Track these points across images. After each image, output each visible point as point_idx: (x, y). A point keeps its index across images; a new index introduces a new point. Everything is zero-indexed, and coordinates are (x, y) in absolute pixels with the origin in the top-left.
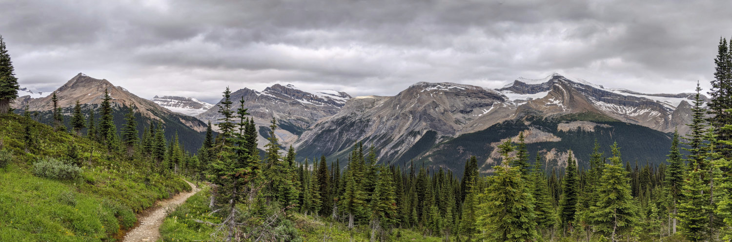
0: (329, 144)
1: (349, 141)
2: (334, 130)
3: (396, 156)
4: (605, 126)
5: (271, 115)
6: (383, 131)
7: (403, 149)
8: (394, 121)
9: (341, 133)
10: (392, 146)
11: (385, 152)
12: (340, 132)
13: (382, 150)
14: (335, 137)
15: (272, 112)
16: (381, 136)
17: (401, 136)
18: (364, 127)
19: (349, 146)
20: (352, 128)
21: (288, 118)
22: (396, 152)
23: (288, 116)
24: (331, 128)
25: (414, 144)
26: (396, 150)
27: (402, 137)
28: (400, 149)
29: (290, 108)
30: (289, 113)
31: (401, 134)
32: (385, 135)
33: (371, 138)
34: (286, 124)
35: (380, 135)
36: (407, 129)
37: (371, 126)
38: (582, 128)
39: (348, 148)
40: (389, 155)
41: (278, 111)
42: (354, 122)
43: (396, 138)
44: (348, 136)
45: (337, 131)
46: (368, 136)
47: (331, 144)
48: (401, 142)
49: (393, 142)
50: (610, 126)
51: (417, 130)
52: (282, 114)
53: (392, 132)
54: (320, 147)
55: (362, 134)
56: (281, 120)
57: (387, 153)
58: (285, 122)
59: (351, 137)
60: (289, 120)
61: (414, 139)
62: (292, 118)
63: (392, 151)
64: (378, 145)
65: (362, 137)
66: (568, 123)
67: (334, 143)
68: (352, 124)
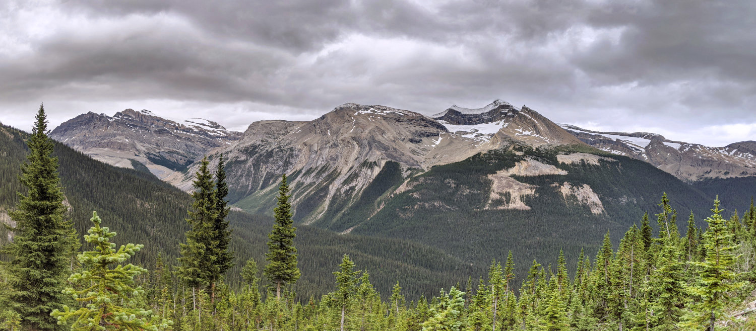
0: (244, 179)
1: (270, 177)
2: (245, 162)
3: (354, 194)
4: (610, 159)
5: (134, 147)
6: (319, 163)
7: (360, 184)
8: (333, 150)
9: (256, 165)
10: (342, 181)
11: (335, 188)
12: (253, 165)
13: (331, 186)
14: (249, 171)
15: (134, 143)
16: (319, 169)
17: (351, 168)
18: (289, 157)
19: (274, 182)
20: (271, 159)
21: (158, 151)
22: (352, 189)
23: (157, 148)
24: (238, 159)
25: (374, 177)
26: (351, 185)
27: (352, 171)
28: (356, 185)
29: (157, 138)
30: (157, 145)
31: (350, 166)
32: (324, 169)
33: (304, 171)
34: (157, 158)
35: (316, 168)
36: (356, 159)
37: (297, 156)
38: (585, 161)
39: (274, 185)
40: (342, 192)
41: (141, 142)
42: (272, 151)
43: (345, 171)
44: (268, 169)
45: (249, 163)
46: (298, 169)
47: (247, 180)
48: (354, 176)
49: (341, 177)
50: (615, 160)
51: (372, 160)
52: (147, 145)
53: (334, 164)
54: (232, 184)
55: (287, 166)
56: (149, 153)
57: (338, 190)
58: (154, 155)
59: (272, 171)
60: (159, 152)
61: (372, 172)
62: (162, 150)
63: (346, 188)
64: (320, 180)
65: (289, 171)
66: (567, 154)
67: (251, 179)
68: (270, 154)
